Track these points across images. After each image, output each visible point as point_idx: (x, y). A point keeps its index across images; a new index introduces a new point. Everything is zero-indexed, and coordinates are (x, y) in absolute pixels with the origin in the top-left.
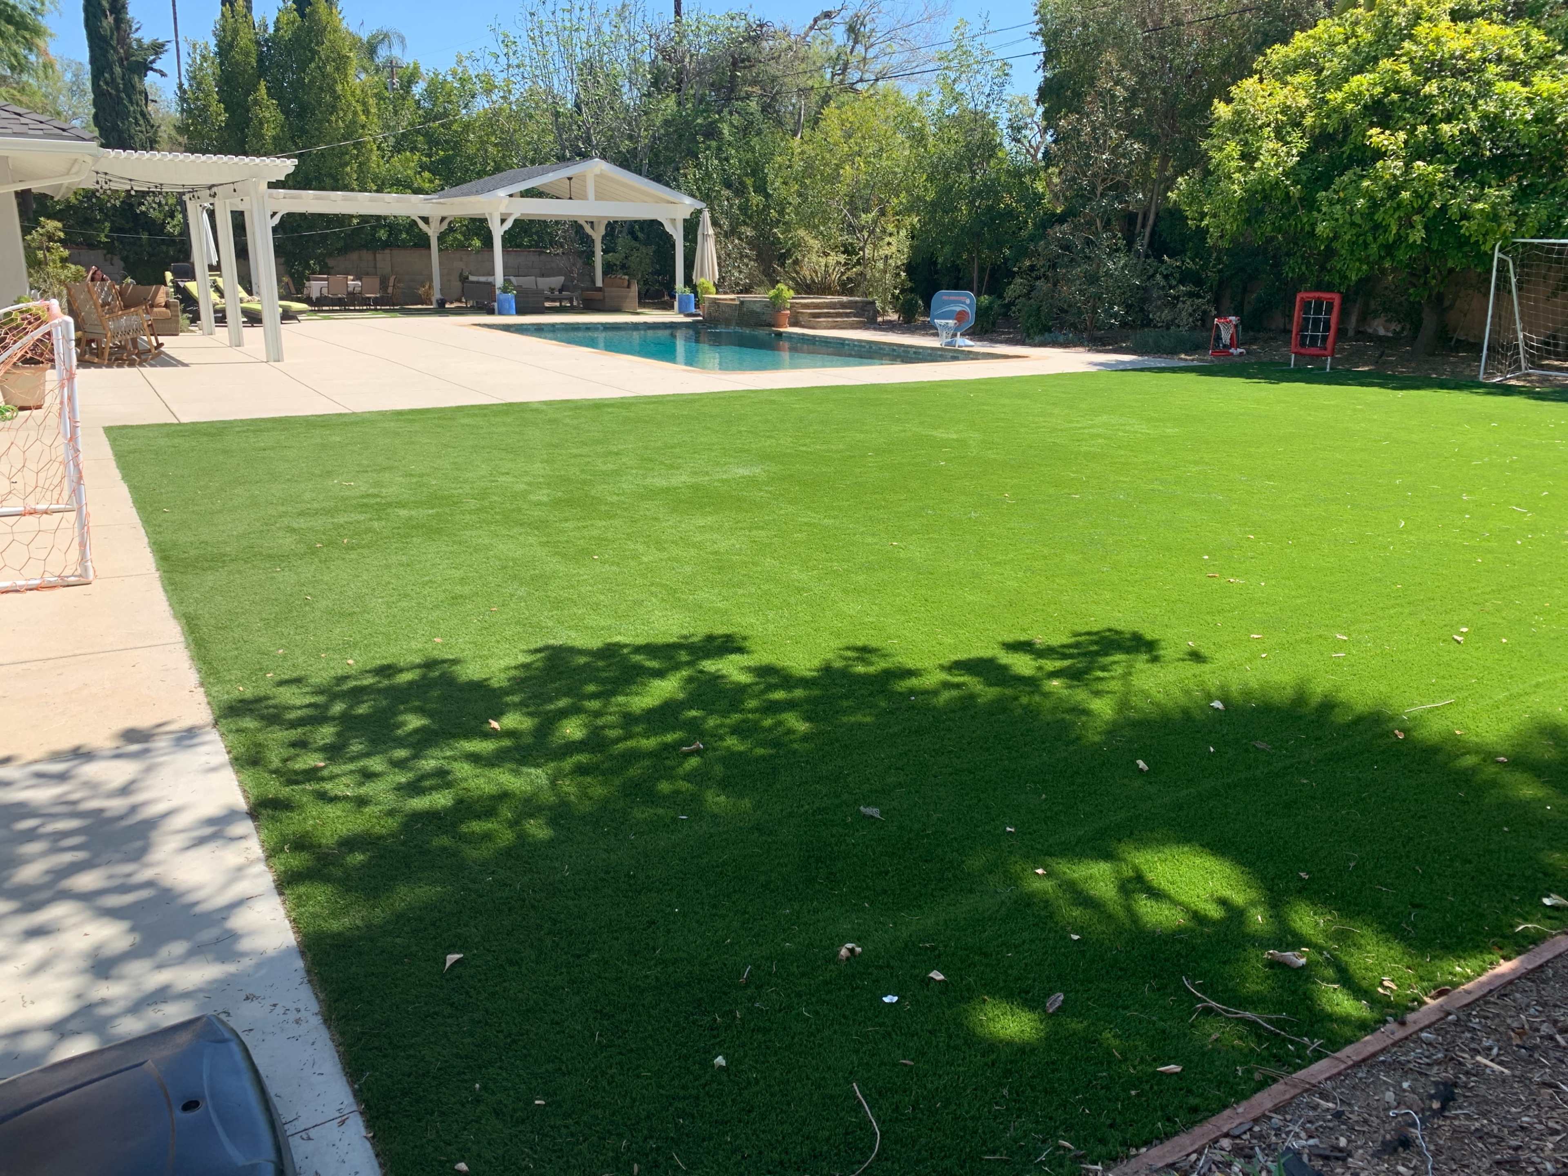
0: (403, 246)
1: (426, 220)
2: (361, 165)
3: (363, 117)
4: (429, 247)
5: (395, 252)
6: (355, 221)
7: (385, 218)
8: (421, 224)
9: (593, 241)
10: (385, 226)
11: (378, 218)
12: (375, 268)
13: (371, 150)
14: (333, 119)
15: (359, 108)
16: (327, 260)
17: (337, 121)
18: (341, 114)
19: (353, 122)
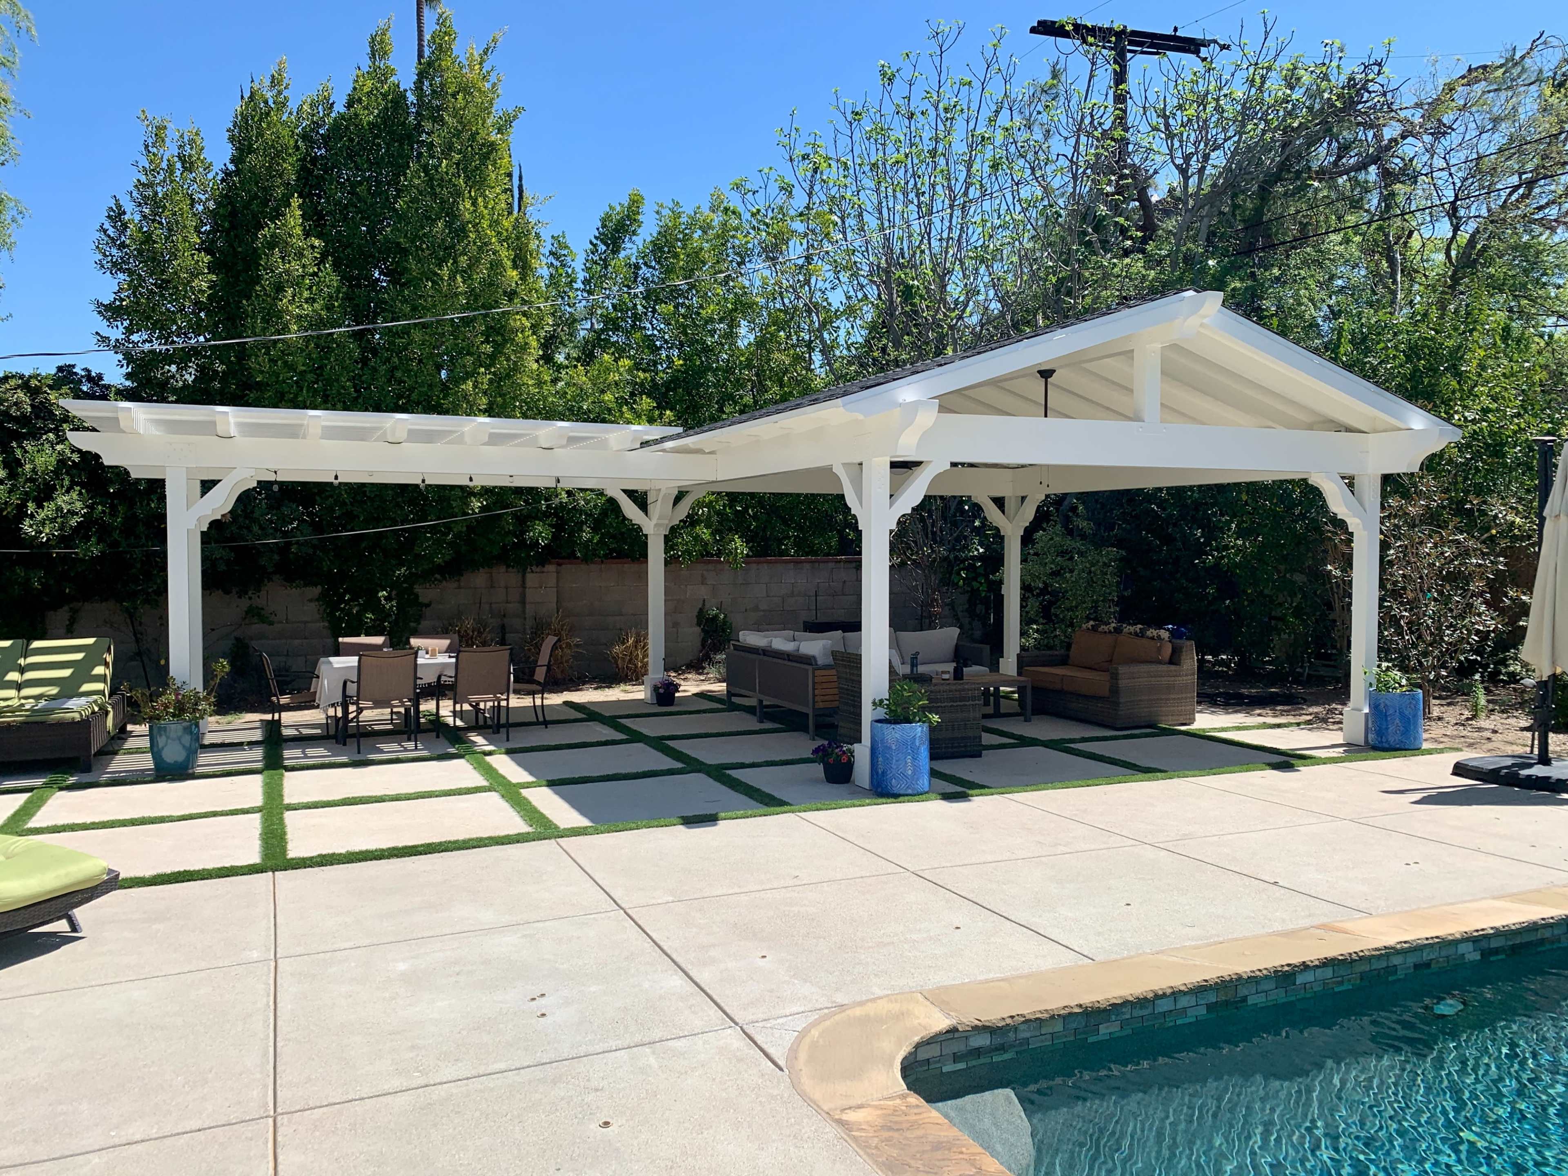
0: (590, 556)
1: (640, 499)
2: (498, 380)
3: (514, 274)
4: (643, 555)
5: (569, 569)
6: (476, 504)
7: (550, 493)
8: (630, 509)
9: (999, 538)
10: (546, 515)
11: (531, 493)
12: (523, 602)
13: (525, 347)
14: (445, 272)
15: (505, 255)
16: (418, 589)
17: (452, 278)
18: (463, 261)
19: (490, 284)
